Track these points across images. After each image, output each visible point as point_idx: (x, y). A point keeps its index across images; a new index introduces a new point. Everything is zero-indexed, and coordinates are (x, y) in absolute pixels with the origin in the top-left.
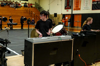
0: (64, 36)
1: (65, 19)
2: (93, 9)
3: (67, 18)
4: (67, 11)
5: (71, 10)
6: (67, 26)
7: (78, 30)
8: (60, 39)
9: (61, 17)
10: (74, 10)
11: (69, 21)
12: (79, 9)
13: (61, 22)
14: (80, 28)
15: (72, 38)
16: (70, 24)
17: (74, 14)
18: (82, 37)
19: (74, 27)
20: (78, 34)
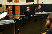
0: (8, 20)
1: (8, 9)
3: (9, 8)
4: (10, 3)
5: (12, 2)
6: (10, 14)
9: (5, 7)
10: (15, 2)
11: (11, 10)
12: (18, 2)
13: (6, 11)
14: (19, 15)
15: (14, 21)
17: (14, 5)
18: (21, 20)
19: (15, 14)
20: (18, 18)
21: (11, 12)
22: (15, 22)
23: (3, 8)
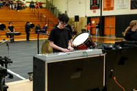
0: (91, 50)
2: (132, 8)
3: (93, 22)
4: (94, 12)
5: (100, 10)
7: (110, 40)
8: (85, 54)
9: (85, 21)
10: (105, 9)
11: (97, 27)
12: (112, 9)
13: (86, 28)
14: (114, 38)
15: (104, 52)
16: (99, 31)
18: (118, 50)
19: (105, 35)
20: (111, 46)
21: (97, 30)
22: (104, 55)
23: (81, 23)
